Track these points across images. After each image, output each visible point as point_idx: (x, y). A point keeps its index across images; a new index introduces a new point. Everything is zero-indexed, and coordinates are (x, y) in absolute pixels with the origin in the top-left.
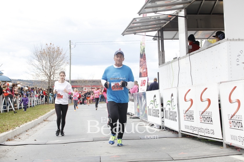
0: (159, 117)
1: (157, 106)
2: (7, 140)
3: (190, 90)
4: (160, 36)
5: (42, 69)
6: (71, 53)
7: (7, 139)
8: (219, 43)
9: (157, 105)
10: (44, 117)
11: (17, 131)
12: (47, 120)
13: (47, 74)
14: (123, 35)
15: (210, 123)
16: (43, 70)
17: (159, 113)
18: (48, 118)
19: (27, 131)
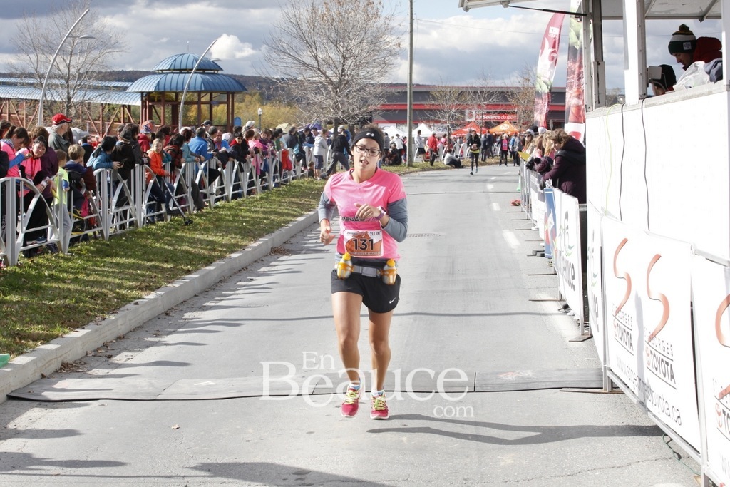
0: (574, 290)
1: (570, 251)
2: (60, 366)
3: (625, 241)
4: (591, 11)
5: (316, 65)
6: (414, 13)
7: (56, 365)
8: (710, 93)
9: (570, 248)
10: (273, 239)
11: (120, 322)
12: (287, 247)
13: (331, 82)
14: (467, 9)
15: (669, 382)
16: (319, 69)
17: (573, 277)
18: (293, 237)
19: (167, 314)
